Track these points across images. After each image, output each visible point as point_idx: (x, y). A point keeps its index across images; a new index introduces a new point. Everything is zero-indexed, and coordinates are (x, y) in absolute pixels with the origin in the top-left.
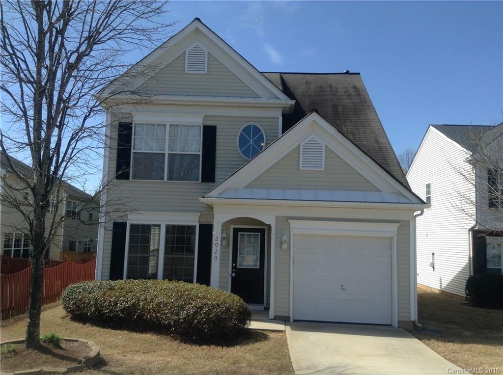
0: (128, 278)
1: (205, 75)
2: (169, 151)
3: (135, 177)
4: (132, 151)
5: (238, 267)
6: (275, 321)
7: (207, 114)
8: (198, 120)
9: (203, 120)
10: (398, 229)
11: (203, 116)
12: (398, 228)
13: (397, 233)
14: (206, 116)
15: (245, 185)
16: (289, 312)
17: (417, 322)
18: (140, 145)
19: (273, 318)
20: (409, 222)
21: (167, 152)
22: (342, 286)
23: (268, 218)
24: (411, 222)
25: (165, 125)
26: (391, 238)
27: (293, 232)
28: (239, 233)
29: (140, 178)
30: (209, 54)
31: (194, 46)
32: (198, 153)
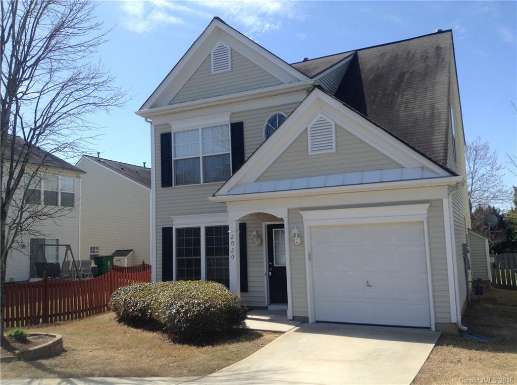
0: (177, 280)
1: (228, 72)
2: (203, 154)
3: (177, 184)
4: (173, 159)
5: (275, 265)
6: (294, 322)
7: (233, 111)
8: (224, 119)
9: (230, 119)
10: (429, 211)
11: (229, 115)
12: (428, 209)
13: (427, 216)
14: (233, 114)
15: (255, 179)
16: (307, 312)
17: (460, 324)
18: (180, 152)
19: (292, 319)
20: (442, 200)
21: (201, 156)
22: (367, 282)
23: (280, 212)
24: (444, 200)
25: (198, 129)
26: (422, 222)
27: (306, 224)
28: (274, 230)
29: (182, 184)
30: (232, 50)
31: (218, 45)
32: (229, 152)
